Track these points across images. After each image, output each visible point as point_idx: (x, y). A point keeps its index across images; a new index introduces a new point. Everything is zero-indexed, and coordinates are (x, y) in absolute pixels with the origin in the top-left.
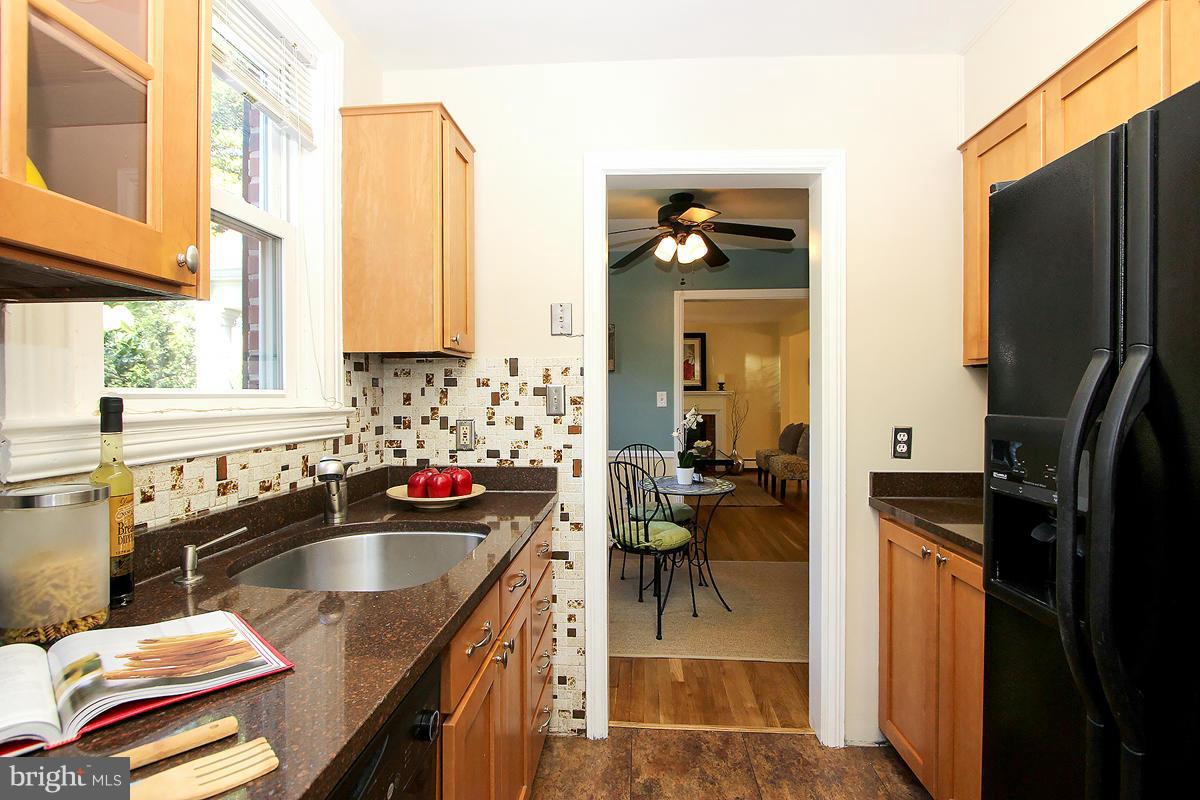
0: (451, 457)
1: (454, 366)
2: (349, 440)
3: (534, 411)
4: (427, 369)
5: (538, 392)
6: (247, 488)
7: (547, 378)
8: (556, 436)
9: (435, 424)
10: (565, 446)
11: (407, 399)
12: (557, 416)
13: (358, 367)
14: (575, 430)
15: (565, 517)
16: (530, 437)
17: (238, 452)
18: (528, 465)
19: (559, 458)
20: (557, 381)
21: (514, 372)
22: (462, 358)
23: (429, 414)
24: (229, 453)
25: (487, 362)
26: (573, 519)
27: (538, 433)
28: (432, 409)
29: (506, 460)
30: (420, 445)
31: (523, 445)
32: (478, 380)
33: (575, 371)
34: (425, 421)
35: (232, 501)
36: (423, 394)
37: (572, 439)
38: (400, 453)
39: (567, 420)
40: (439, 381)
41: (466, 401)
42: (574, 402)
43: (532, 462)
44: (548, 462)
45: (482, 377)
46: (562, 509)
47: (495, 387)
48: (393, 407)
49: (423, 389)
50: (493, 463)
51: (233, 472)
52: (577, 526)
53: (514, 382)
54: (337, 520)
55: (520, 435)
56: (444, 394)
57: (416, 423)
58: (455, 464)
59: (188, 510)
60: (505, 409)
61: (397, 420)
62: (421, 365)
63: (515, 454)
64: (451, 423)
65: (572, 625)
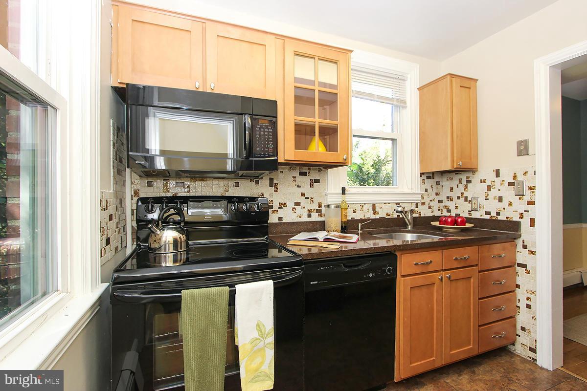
0: (469, 213)
1: (470, 175)
2: (423, 204)
3: (509, 194)
4: (459, 176)
5: (510, 184)
6: (382, 214)
7: (515, 177)
8: (520, 206)
9: (462, 199)
10: (525, 211)
11: (452, 189)
12: (521, 195)
13: (428, 178)
14: (531, 203)
15: (525, 247)
16: (506, 206)
17: (379, 203)
18: (505, 219)
19: (522, 217)
20: (520, 178)
21: (498, 175)
22: (473, 171)
23: (460, 195)
24: (376, 203)
25: (485, 171)
26: (530, 248)
27: (510, 204)
28: (461, 193)
29: (494, 217)
30: (457, 208)
31: (503, 210)
32: (481, 180)
33: (531, 172)
34: (458, 198)
35: (377, 217)
36: (458, 187)
37: (529, 207)
38: (449, 211)
39: (527, 198)
40: (464, 182)
41: (476, 190)
42: (530, 189)
43: (507, 218)
44: (516, 218)
45: (483, 179)
46: (523, 243)
47: (488, 183)
48: (446, 192)
49: (458, 185)
50: (488, 217)
51: (377, 209)
52: (532, 253)
53: (498, 180)
54: (409, 228)
55: (501, 205)
56: (466, 187)
57: (455, 199)
58: (470, 217)
59: (364, 217)
60: (494, 193)
61: (448, 198)
62: (456, 175)
63: (498, 214)
64: (469, 199)
65: (529, 302)
